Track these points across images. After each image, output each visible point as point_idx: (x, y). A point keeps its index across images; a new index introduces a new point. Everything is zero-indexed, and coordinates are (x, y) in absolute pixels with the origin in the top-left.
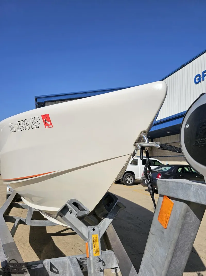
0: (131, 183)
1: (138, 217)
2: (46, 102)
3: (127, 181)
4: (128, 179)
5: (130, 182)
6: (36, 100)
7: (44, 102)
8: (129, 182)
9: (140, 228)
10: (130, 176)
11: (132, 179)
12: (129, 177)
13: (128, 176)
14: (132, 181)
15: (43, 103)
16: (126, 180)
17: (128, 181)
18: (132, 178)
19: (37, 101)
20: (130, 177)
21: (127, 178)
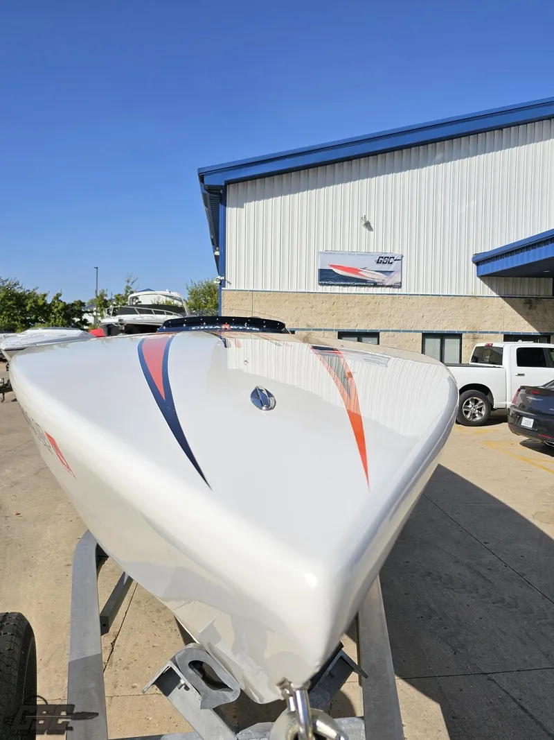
0: (478, 418)
1: (486, 543)
2: (228, 183)
3: (467, 413)
4: (470, 406)
5: (477, 415)
6: (202, 179)
7: (223, 184)
8: (474, 416)
9: (490, 581)
10: (478, 399)
11: (484, 407)
12: (472, 400)
13: (470, 399)
14: (483, 413)
15: (221, 187)
16: (464, 410)
17: (469, 414)
18: (482, 404)
19: (205, 183)
20: (476, 402)
21: (468, 403)
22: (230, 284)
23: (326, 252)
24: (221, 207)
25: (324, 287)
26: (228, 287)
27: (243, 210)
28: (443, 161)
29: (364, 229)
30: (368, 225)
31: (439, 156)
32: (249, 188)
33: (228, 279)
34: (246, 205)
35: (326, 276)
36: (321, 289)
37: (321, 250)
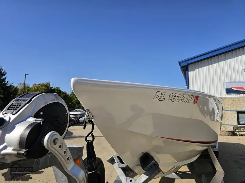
2: (188, 64)
6: (180, 64)
15: (186, 66)
23: (228, 82)
24: (187, 72)
25: (229, 95)
27: (194, 72)
35: (229, 91)
36: (227, 96)
37: (226, 82)
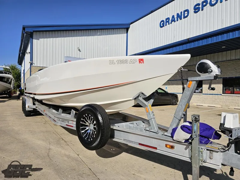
2: (34, 31)
22: (34, 64)
23: (67, 57)
24: (31, 39)
26: (33, 65)
27: (39, 41)
28: (100, 35)
29: (78, 51)
30: (79, 50)
31: (98, 34)
32: (41, 34)
33: (34, 62)
34: (40, 39)
37: (65, 56)
